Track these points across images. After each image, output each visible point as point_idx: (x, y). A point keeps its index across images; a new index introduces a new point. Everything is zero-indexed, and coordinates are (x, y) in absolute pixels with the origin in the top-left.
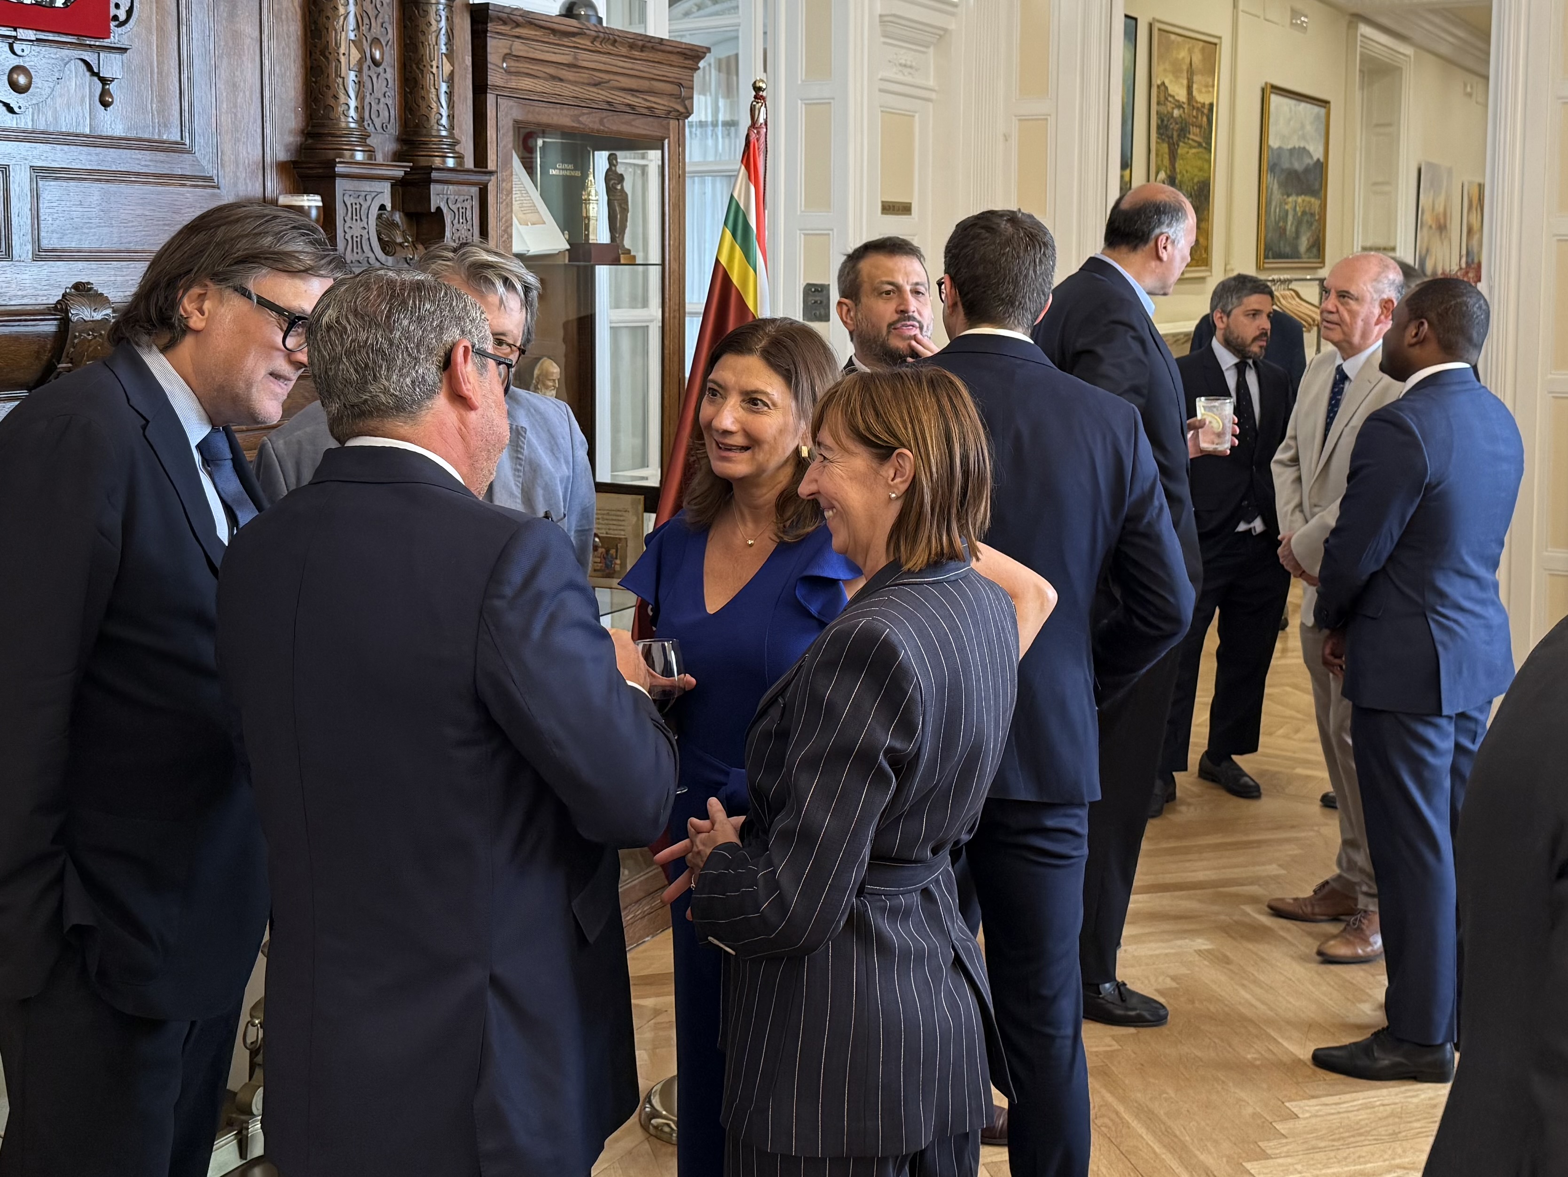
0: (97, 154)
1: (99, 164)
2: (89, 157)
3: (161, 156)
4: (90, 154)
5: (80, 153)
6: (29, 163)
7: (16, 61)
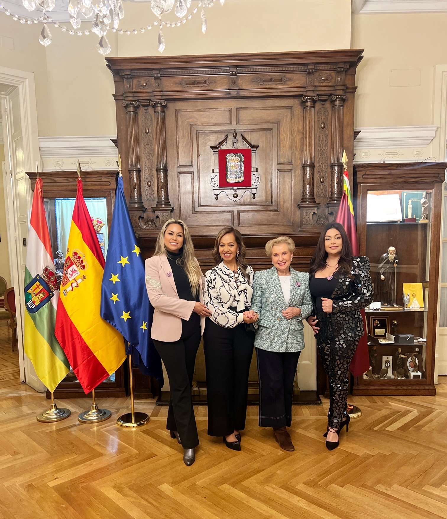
0: (251, 207)
1: (252, 209)
3: (265, 207)
5: (248, 207)
6: (237, 210)
7: (235, 193)
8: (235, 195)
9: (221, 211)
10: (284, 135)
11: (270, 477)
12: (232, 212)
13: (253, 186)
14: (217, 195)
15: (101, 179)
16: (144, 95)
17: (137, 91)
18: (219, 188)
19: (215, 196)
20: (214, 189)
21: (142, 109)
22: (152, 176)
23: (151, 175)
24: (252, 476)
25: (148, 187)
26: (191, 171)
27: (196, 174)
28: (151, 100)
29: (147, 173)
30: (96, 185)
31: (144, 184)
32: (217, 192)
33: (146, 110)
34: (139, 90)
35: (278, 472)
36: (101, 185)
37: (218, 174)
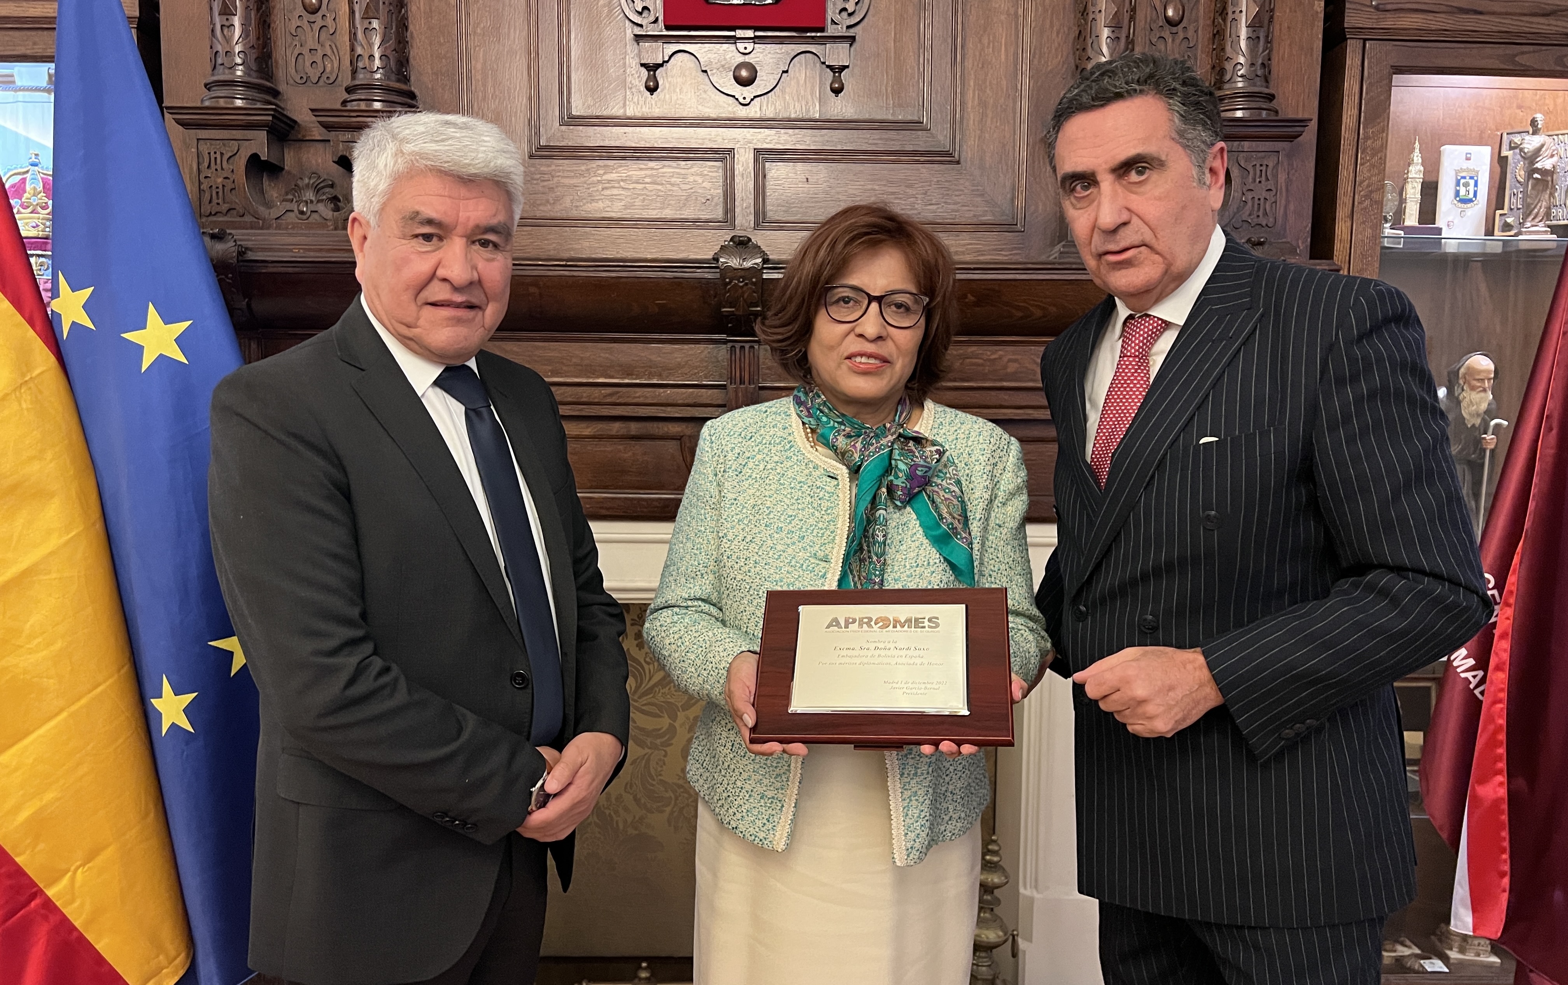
0: (822, 136)
1: (824, 145)
2: (813, 139)
3: (892, 134)
4: (814, 136)
5: (804, 136)
6: (752, 146)
7: (741, 59)
8: (744, 73)
9: (672, 150)
12: (724, 155)
13: (831, 30)
14: (652, 68)
18: (665, 33)
19: (644, 73)
20: (638, 38)
25: (307, 17)
32: (656, 52)
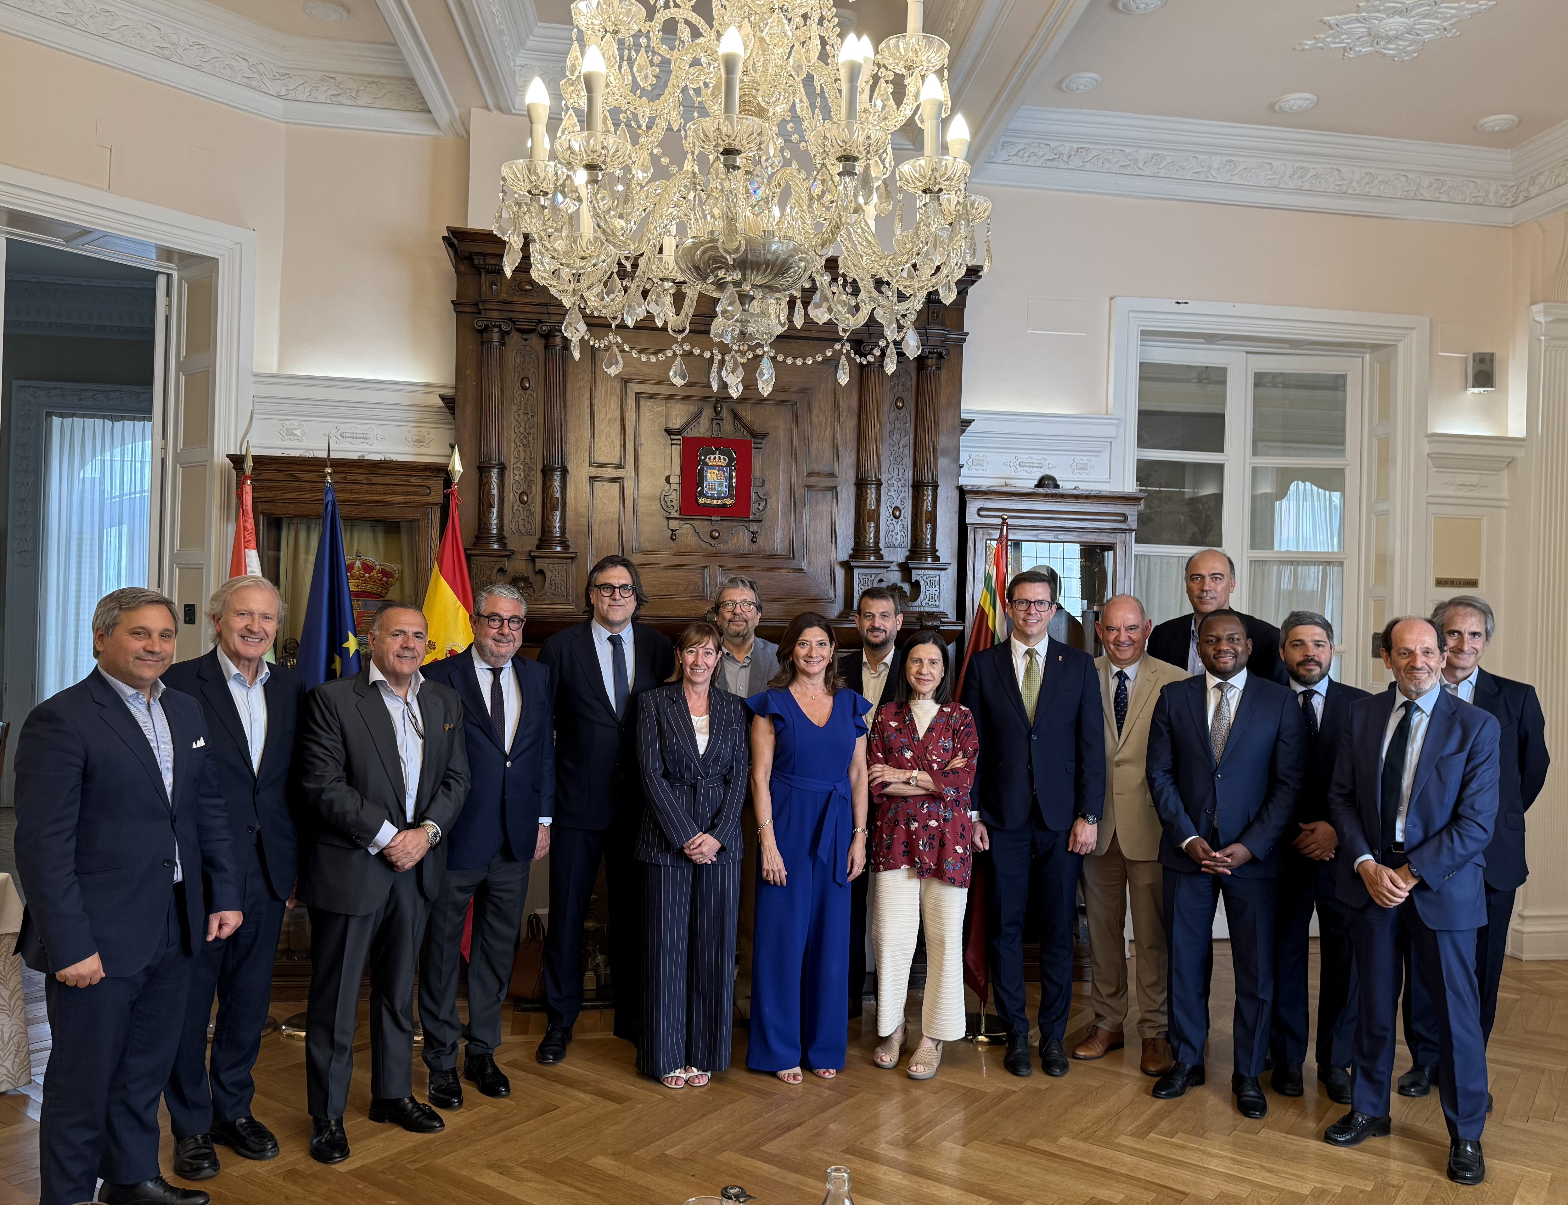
0: (748, 560)
1: (749, 564)
2: (744, 562)
3: (778, 561)
5: (741, 560)
6: (718, 564)
7: (714, 528)
8: (714, 534)
9: (681, 565)
10: (821, 416)
11: (818, 1135)
12: (705, 568)
13: (753, 517)
14: (673, 531)
15: (408, 481)
16: (527, 309)
17: (511, 299)
18: (680, 516)
19: (670, 533)
20: (668, 519)
21: (515, 337)
22: (530, 483)
23: (529, 479)
24: (779, 1135)
25: (521, 505)
26: (619, 476)
27: (629, 485)
28: (540, 322)
29: (520, 475)
30: (395, 493)
31: (511, 497)
32: (674, 524)
33: (526, 340)
34: (515, 299)
35: (832, 1126)
36: (407, 493)
37: (677, 487)
